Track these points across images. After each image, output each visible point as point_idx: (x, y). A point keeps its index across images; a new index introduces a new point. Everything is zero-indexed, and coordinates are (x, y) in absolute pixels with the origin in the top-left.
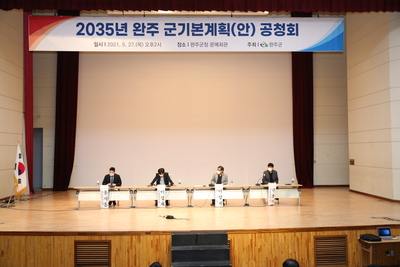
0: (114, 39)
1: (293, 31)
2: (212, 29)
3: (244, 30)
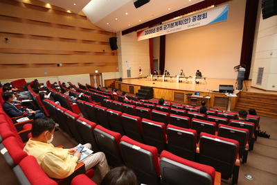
0: (153, 34)
1: (205, 16)
2: (176, 24)
3: (186, 21)
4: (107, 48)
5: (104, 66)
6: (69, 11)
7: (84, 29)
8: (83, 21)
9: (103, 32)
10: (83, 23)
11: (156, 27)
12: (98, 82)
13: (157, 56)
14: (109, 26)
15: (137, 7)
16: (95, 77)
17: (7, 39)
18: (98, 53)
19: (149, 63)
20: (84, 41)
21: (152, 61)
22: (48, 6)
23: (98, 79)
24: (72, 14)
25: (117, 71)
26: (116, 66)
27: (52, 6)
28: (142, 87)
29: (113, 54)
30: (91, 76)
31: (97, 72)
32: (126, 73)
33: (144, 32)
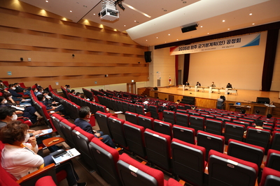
0: (187, 50)
2: (211, 44)
3: (221, 43)
4: (142, 61)
5: (138, 77)
6: (115, 30)
7: (125, 45)
8: (125, 37)
9: (139, 46)
10: (125, 40)
11: (190, 45)
12: (132, 90)
13: (182, 68)
14: (147, 43)
15: (183, 32)
16: (130, 86)
17: (73, 55)
18: (134, 65)
19: (174, 73)
20: (125, 55)
21: (177, 71)
22: (101, 26)
23: (132, 88)
24: (118, 32)
25: (148, 80)
26: (147, 76)
27: (104, 26)
28: (184, 97)
29: (145, 65)
30: (128, 85)
31: (133, 81)
32: (157, 82)
33: (178, 48)
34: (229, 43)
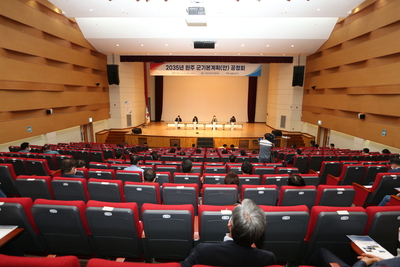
0: (179, 71)
1: (243, 68)
2: (213, 68)
3: (225, 68)
5: (97, 111)
11: (184, 64)
15: (195, 47)
18: (89, 88)
24: (61, 16)
25: (109, 117)
28: (199, 139)
29: (104, 90)
31: (91, 120)
32: (126, 119)
33: (164, 66)
34: (233, 69)
